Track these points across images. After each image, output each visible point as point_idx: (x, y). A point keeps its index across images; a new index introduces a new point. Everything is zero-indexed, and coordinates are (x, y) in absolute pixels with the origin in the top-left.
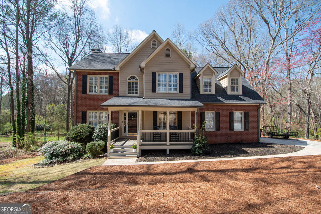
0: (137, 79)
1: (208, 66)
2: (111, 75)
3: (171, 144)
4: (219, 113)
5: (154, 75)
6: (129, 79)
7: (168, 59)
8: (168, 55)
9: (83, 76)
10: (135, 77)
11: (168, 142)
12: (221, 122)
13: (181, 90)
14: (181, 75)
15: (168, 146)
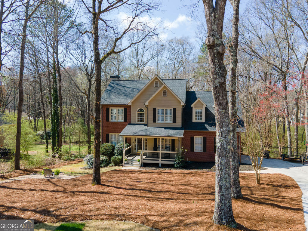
0: (143, 111)
1: (199, 100)
2: (126, 107)
3: (162, 160)
4: (206, 138)
5: (155, 110)
6: (138, 111)
7: (165, 98)
8: (165, 94)
9: (107, 109)
10: (142, 109)
11: (160, 159)
12: (207, 145)
13: (174, 121)
14: (174, 110)
15: (160, 161)
